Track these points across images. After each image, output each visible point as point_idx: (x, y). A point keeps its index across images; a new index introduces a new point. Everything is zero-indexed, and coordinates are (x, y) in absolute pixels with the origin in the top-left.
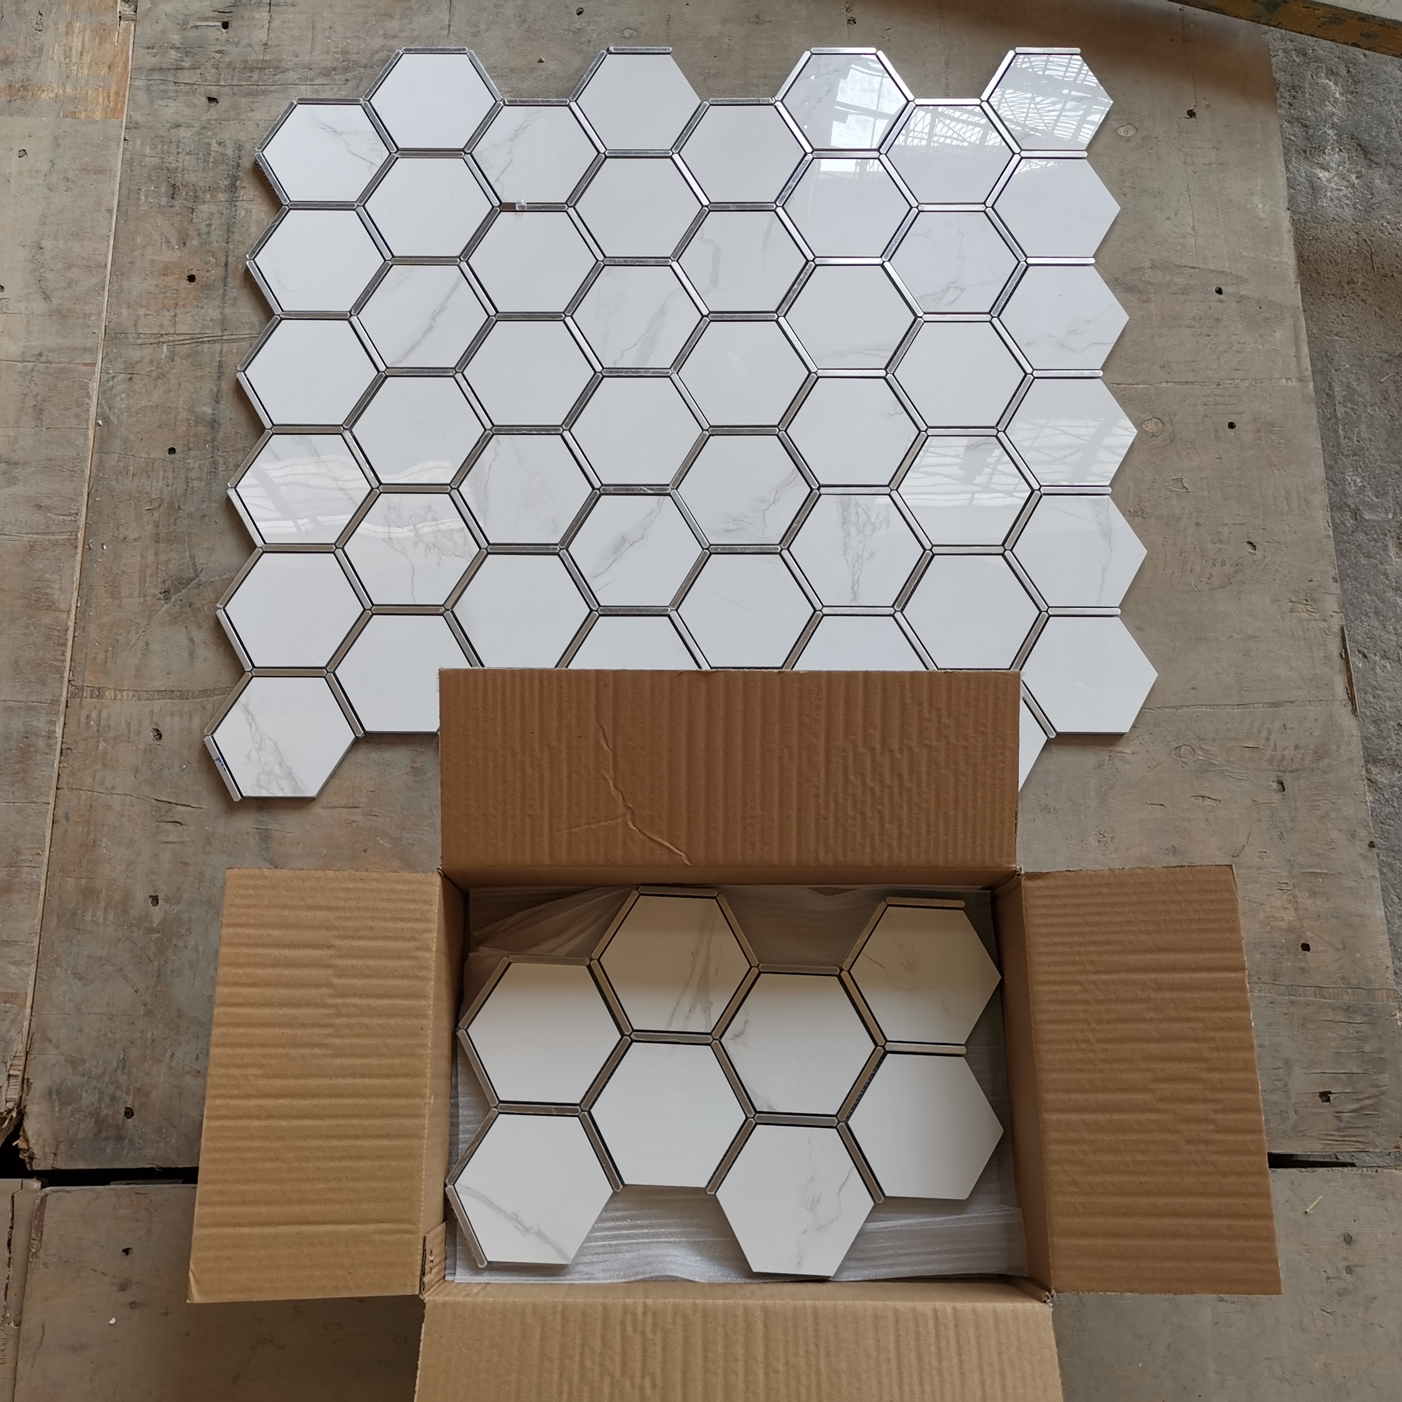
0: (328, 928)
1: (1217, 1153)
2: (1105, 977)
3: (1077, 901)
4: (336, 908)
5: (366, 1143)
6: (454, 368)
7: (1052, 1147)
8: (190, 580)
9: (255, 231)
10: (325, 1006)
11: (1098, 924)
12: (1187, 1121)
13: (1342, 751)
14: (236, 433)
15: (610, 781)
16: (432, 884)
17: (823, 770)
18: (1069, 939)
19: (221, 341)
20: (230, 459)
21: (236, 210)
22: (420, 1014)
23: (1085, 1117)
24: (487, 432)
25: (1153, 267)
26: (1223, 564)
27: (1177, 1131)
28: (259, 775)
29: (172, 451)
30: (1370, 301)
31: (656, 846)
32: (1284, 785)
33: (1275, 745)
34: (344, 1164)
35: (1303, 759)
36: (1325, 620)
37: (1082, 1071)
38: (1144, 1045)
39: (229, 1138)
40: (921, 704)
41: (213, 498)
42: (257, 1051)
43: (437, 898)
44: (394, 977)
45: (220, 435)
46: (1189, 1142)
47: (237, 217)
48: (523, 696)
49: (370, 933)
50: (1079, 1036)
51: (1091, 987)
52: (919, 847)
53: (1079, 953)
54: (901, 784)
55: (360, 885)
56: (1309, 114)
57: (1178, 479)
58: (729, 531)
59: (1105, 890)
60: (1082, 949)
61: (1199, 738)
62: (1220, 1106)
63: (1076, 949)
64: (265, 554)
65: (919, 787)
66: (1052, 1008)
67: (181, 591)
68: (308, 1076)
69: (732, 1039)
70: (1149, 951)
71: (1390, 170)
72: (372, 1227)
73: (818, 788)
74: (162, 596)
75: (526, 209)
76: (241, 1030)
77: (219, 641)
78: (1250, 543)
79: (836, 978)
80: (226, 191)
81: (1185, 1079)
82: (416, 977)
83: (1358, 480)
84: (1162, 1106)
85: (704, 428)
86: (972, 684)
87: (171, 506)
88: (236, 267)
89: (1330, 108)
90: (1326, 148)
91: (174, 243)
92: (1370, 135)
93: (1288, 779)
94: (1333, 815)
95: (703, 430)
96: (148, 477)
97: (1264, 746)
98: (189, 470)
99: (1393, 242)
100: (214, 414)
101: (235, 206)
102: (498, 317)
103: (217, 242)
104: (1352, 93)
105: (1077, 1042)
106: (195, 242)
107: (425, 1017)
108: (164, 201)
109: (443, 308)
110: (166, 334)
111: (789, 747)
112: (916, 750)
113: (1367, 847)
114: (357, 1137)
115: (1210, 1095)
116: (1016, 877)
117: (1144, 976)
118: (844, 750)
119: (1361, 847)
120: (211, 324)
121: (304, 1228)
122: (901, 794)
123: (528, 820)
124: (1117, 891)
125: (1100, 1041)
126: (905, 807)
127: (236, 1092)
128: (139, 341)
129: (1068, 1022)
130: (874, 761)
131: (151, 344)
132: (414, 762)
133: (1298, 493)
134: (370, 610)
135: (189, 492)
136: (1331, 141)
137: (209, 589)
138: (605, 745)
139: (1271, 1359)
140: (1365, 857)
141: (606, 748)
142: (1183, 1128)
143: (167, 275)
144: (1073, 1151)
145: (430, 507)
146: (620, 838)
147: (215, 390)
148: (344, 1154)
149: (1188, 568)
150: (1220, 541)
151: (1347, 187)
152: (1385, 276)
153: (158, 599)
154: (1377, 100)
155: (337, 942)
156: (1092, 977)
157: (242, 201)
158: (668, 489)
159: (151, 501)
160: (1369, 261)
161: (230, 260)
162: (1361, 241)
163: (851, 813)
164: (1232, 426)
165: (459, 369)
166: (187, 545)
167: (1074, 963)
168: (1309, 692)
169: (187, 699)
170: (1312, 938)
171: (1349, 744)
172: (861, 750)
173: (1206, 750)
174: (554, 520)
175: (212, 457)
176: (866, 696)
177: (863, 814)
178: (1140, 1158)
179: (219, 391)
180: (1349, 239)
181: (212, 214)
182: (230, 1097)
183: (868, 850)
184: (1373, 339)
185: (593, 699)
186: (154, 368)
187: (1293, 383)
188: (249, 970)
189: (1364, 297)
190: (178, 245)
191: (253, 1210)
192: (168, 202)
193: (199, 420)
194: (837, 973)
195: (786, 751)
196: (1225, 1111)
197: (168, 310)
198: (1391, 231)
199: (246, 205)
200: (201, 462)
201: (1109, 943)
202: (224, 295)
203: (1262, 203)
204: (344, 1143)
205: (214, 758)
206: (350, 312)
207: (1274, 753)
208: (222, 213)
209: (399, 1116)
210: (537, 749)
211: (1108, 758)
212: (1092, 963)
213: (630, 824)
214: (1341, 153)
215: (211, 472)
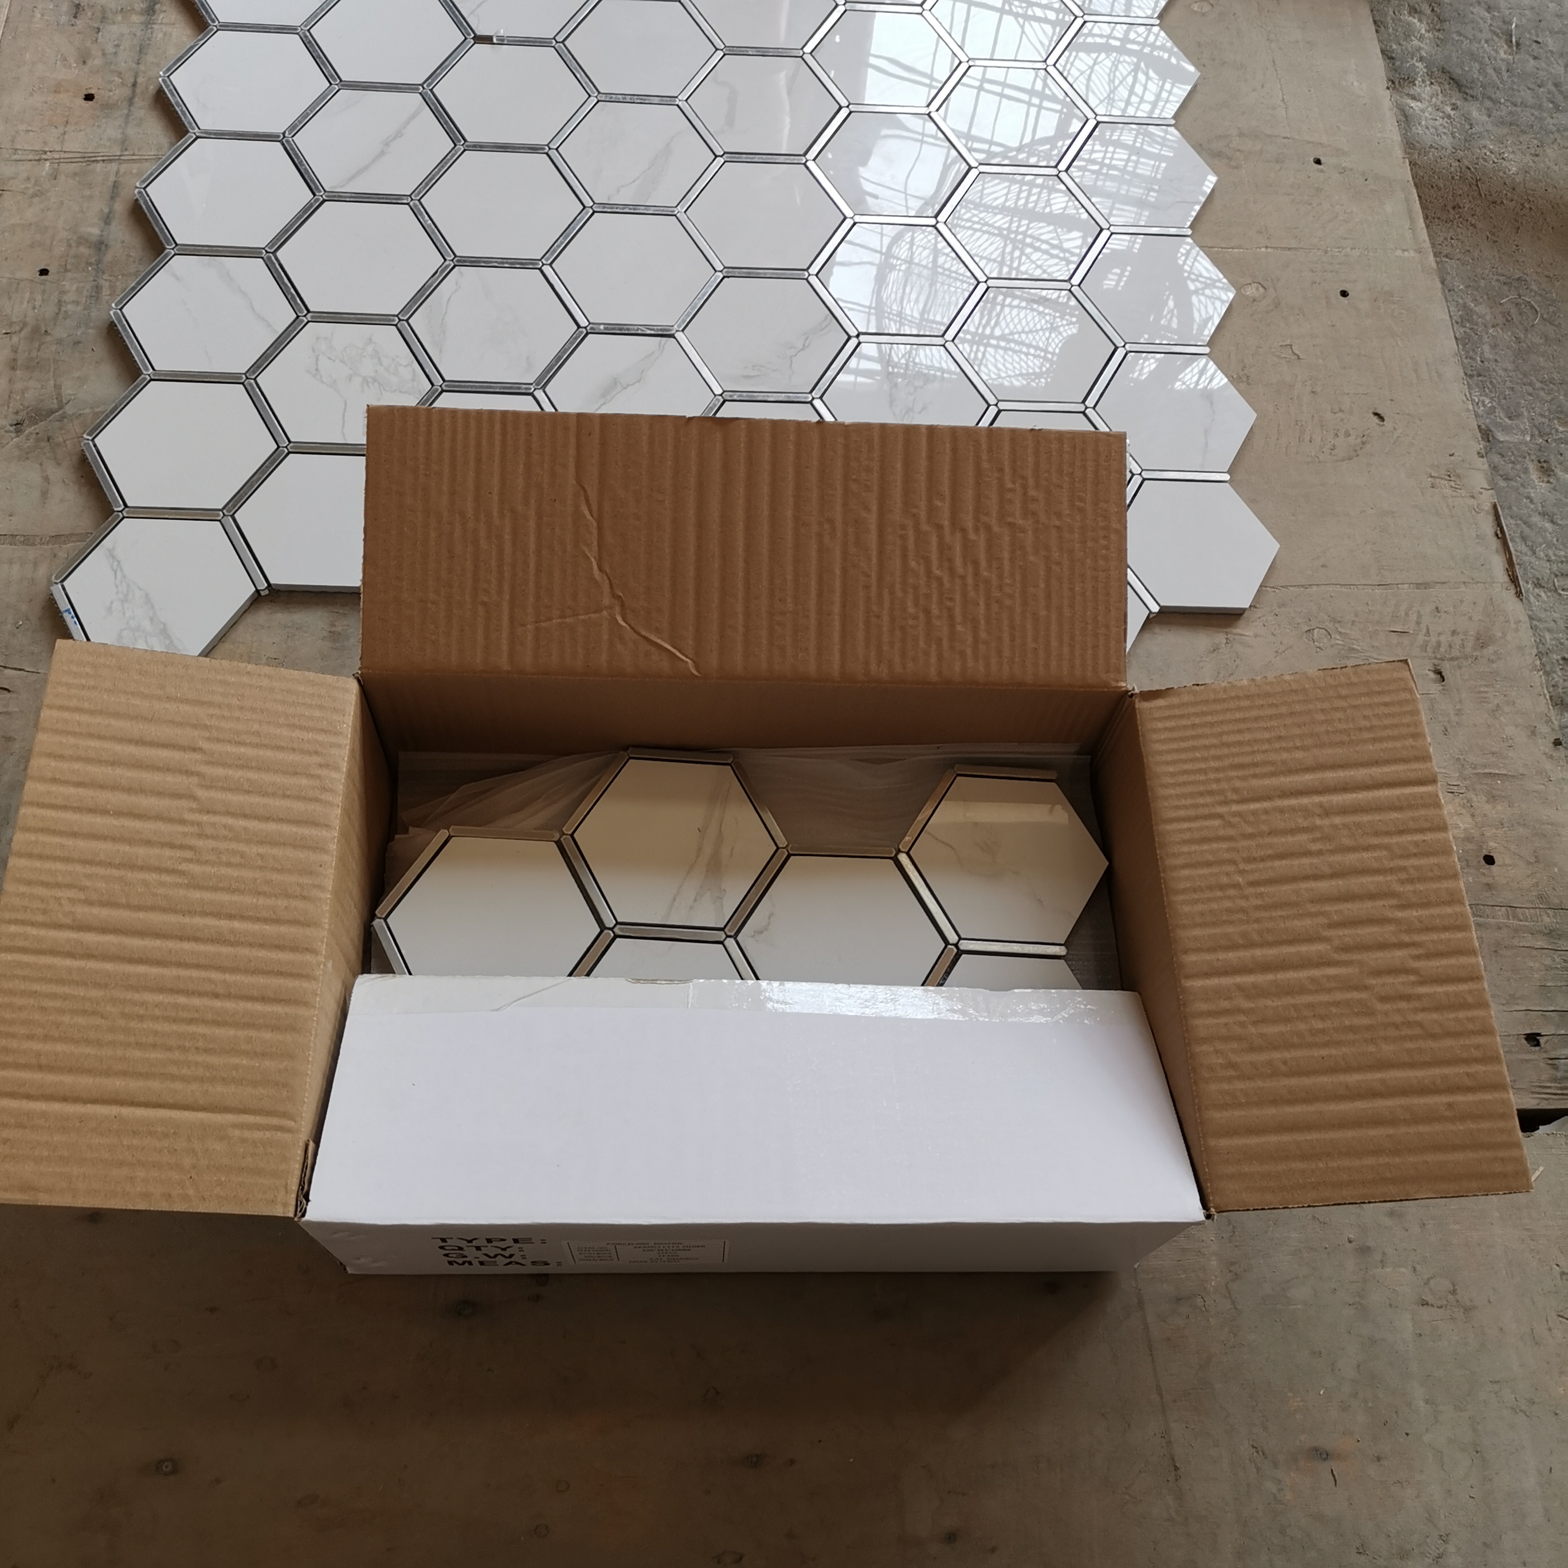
0: (195, 726)
1: (1423, 1010)
2: (1252, 806)
3: (1209, 719)
4: (210, 704)
5: (229, 1005)
6: (410, 196)
7: (1198, 1022)
8: (52, 412)
9: (173, 53)
10: (182, 822)
11: (1240, 743)
12: (1379, 973)
13: (1509, 638)
14: (129, 256)
15: (593, 560)
16: (346, 691)
17: (874, 554)
18: (1203, 765)
19: (118, 159)
20: (118, 284)
21: (152, 33)
22: (317, 847)
23: (1239, 979)
24: (447, 263)
25: (1241, 135)
26: (1347, 434)
27: (1366, 988)
28: (122, 630)
29: (44, 272)
30: (1480, 225)
31: (653, 649)
32: (1443, 674)
33: (1428, 629)
34: (192, 1029)
35: (1463, 646)
36: (1473, 497)
37: (1231, 923)
38: (1313, 884)
39: (24, 978)
40: (1001, 470)
41: (92, 325)
42: (79, 868)
43: (353, 708)
44: (285, 796)
45: (108, 257)
46: (1384, 999)
47: (153, 39)
48: (479, 444)
49: (255, 740)
50: (1225, 880)
51: (1237, 819)
52: (1000, 657)
53: (1218, 781)
54: (976, 574)
55: (245, 679)
56: (1394, 47)
57: (1286, 345)
58: (747, 377)
59: (1246, 703)
60: (1221, 775)
61: (1334, 620)
62: (1420, 951)
63: (1212, 776)
64: (152, 382)
65: (1001, 577)
66: (1185, 849)
67: (37, 423)
68: (153, 908)
69: (753, 936)
70: (1308, 769)
71: (1488, 104)
72: (230, 1118)
73: (869, 576)
74: (12, 429)
75: (505, 42)
76: (57, 840)
77: (83, 481)
78: (1376, 414)
79: (891, 862)
80: (142, 14)
81: (1371, 921)
82: (317, 800)
83: (1487, 401)
84: (1345, 957)
85: (717, 269)
86: (1065, 446)
87: (36, 330)
88: (147, 88)
89: (1416, 43)
90: (1416, 79)
91: (72, 61)
92: (1463, 70)
93: (1446, 668)
94: (1507, 709)
95: (716, 271)
96: (10, 298)
97: (1414, 630)
98: (64, 292)
99: (1499, 171)
100: (102, 236)
101: (151, 28)
102: (467, 146)
103: (125, 62)
104: (1439, 30)
105: (1222, 887)
106: (98, 62)
107: (324, 850)
108: (64, 19)
109: (399, 134)
110: (51, 152)
111: (831, 521)
112: (996, 529)
113: (1552, 745)
114: (217, 996)
115: (1406, 938)
116: (1128, 700)
117: (1305, 801)
118: (903, 527)
119: (1545, 745)
120: (108, 144)
121: (126, 1111)
122: (976, 586)
123: (481, 610)
124: (1261, 702)
125: (1252, 884)
126: (982, 603)
127: (40, 918)
128: (15, 157)
129: (1209, 864)
130: (941, 543)
131: (30, 161)
132: (333, 625)
133: (1427, 364)
134: (286, 447)
135: (61, 316)
136: (1421, 73)
137: (76, 422)
138: (587, 513)
139: (1498, 1382)
140: (1551, 757)
141: (589, 517)
142: (1374, 982)
143: (60, 92)
144: (1226, 1024)
145: (370, 339)
146: (605, 637)
147: (106, 210)
148: (196, 1015)
149: (1307, 439)
150: (1341, 410)
151: (1443, 118)
152: (1494, 203)
153: (7, 432)
154: (1467, 38)
155: (205, 745)
156: (1235, 808)
157: (161, 23)
158: (671, 330)
159: (11, 324)
160: (1475, 188)
161: (140, 80)
162: (1464, 168)
163: (911, 610)
164: (1344, 294)
165: (415, 196)
166: (52, 374)
167: (1211, 793)
168: (1462, 573)
169: (33, 544)
170: (1495, 848)
171: (1517, 630)
172: (925, 527)
173: (1345, 634)
174: (528, 358)
175: (95, 281)
176: (930, 458)
177: (927, 612)
178: (1319, 1025)
179: (110, 212)
180: (1451, 166)
181: (122, 35)
182: (33, 924)
183: (933, 660)
184: (1488, 263)
185: (572, 451)
186: (29, 185)
187: (1412, 254)
188: (76, 766)
189: (1473, 222)
190: (77, 63)
191: (50, 1078)
192: (69, 21)
193: (82, 240)
194: (893, 855)
195: (827, 526)
196: (1428, 956)
197: (56, 127)
198: (1496, 161)
199: (164, 28)
200: (81, 285)
201: (1256, 765)
202: (128, 116)
203: (1358, 81)
204: (196, 1001)
205: (62, 609)
206: (284, 134)
207: (1427, 638)
208: (135, 35)
209: (281, 974)
210: (495, 514)
211: (1225, 641)
212: (1235, 790)
213: (619, 619)
214: (1433, 86)
215: (91, 296)
